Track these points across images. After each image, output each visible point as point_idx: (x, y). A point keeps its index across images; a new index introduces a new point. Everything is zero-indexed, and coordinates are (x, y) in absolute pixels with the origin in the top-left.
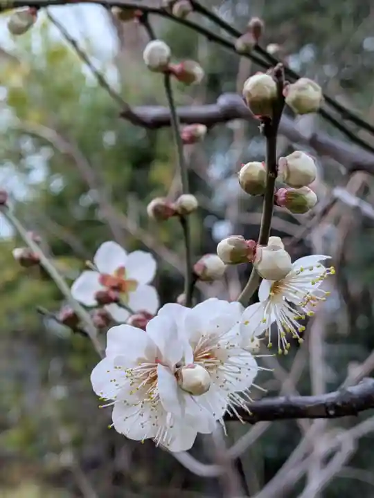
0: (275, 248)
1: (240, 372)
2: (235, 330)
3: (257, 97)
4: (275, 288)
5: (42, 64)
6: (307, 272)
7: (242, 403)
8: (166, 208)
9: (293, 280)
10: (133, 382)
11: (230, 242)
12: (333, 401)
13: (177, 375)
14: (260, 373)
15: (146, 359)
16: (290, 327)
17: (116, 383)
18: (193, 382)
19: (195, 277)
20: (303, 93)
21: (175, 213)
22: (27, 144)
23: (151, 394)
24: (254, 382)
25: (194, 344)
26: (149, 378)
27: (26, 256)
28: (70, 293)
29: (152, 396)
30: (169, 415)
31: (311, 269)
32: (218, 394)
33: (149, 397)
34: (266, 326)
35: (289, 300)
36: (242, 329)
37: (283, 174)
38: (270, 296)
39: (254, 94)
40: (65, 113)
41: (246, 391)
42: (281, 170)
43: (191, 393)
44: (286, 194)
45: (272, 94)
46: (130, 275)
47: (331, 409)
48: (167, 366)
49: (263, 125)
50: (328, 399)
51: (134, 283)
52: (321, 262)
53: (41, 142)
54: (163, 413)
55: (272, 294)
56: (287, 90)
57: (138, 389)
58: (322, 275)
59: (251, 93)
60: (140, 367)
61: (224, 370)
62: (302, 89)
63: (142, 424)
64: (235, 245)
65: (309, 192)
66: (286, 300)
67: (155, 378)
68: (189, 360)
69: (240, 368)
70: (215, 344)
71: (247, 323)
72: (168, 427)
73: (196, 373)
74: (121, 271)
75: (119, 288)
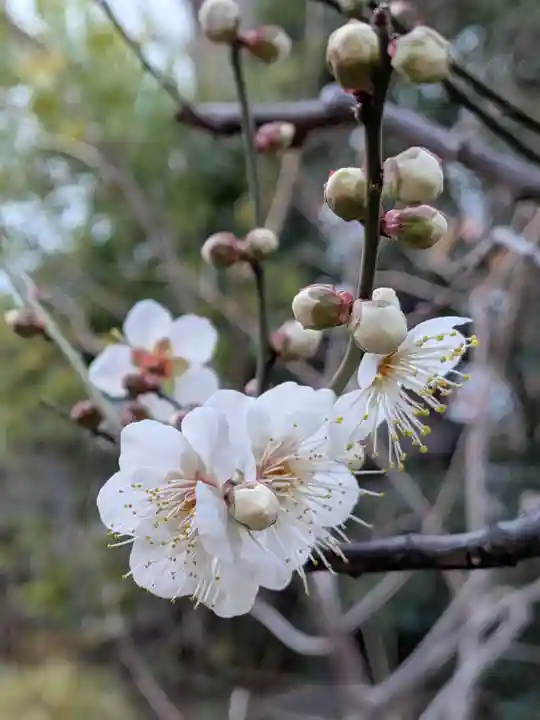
0: (382, 304)
1: (328, 497)
2: (322, 432)
3: (347, 59)
4: (384, 368)
5: (82, 54)
6: (433, 344)
7: (333, 544)
8: (230, 249)
9: (413, 356)
10: (161, 509)
11: (312, 294)
12: (476, 543)
13: (228, 499)
14: (362, 498)
15: (182, 472)
16: (408, 429)
17: (133, 509)
18: (251, 510)
19: (272, 355)
20: (419, 51)
21: (244, 257)
22: (58, 170)
23: (186, 528)
24: (353, 513)
25: (258, 453)
26: (184, 503)
27: (24, 322)
28: (87, 376)
29: (188, 530)
30: (215, 560)
31: (441, 338)
32: (295, 530)
33: (184, 533)
34: (370, 428)
35: (407, 387)
36: (331, 432)
37: (391, 183)
38: (376, 379)
39: (344, 55)
40: (116, 125)
41: (340, 527)
42: (388, 178)
43: (248, 527)
44: (399, 218)
45: (372, 55)
46: (177, 351)
47: (475, 556)
48: (212, 484)
49: (359, 105)
50: (469, 541)
51: (184, 364)
52: (456, 327)
53: (78, 167)
54: (206, 558)
55: (380, 376)
56: (394, 46)
57: (166, 520)
58: (457, 347)
59: (340, 51)
60: (171, 485)
61: (307, 494)
62: (418, 43)
63: (173, 573)
64: (320, 298)
65: (434, 215)
66: (403, 388)
67: (193, 503)
68: (251, 476)
69: (330, 491)
70: (290, 453)
71: (340, 420)
72: (214, 578)
73: (258, 496)
74: (164, 345)
75: (160, 370)
